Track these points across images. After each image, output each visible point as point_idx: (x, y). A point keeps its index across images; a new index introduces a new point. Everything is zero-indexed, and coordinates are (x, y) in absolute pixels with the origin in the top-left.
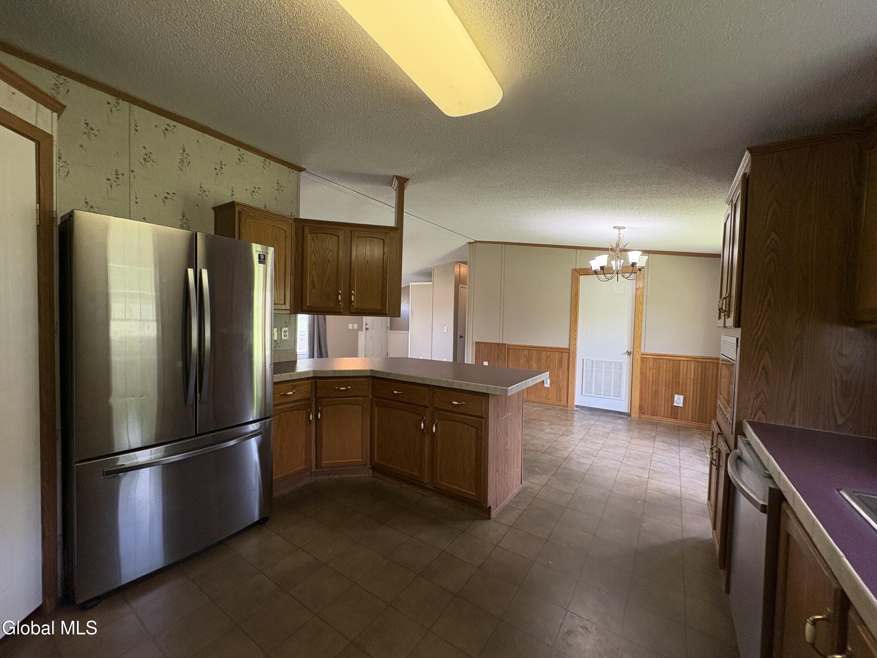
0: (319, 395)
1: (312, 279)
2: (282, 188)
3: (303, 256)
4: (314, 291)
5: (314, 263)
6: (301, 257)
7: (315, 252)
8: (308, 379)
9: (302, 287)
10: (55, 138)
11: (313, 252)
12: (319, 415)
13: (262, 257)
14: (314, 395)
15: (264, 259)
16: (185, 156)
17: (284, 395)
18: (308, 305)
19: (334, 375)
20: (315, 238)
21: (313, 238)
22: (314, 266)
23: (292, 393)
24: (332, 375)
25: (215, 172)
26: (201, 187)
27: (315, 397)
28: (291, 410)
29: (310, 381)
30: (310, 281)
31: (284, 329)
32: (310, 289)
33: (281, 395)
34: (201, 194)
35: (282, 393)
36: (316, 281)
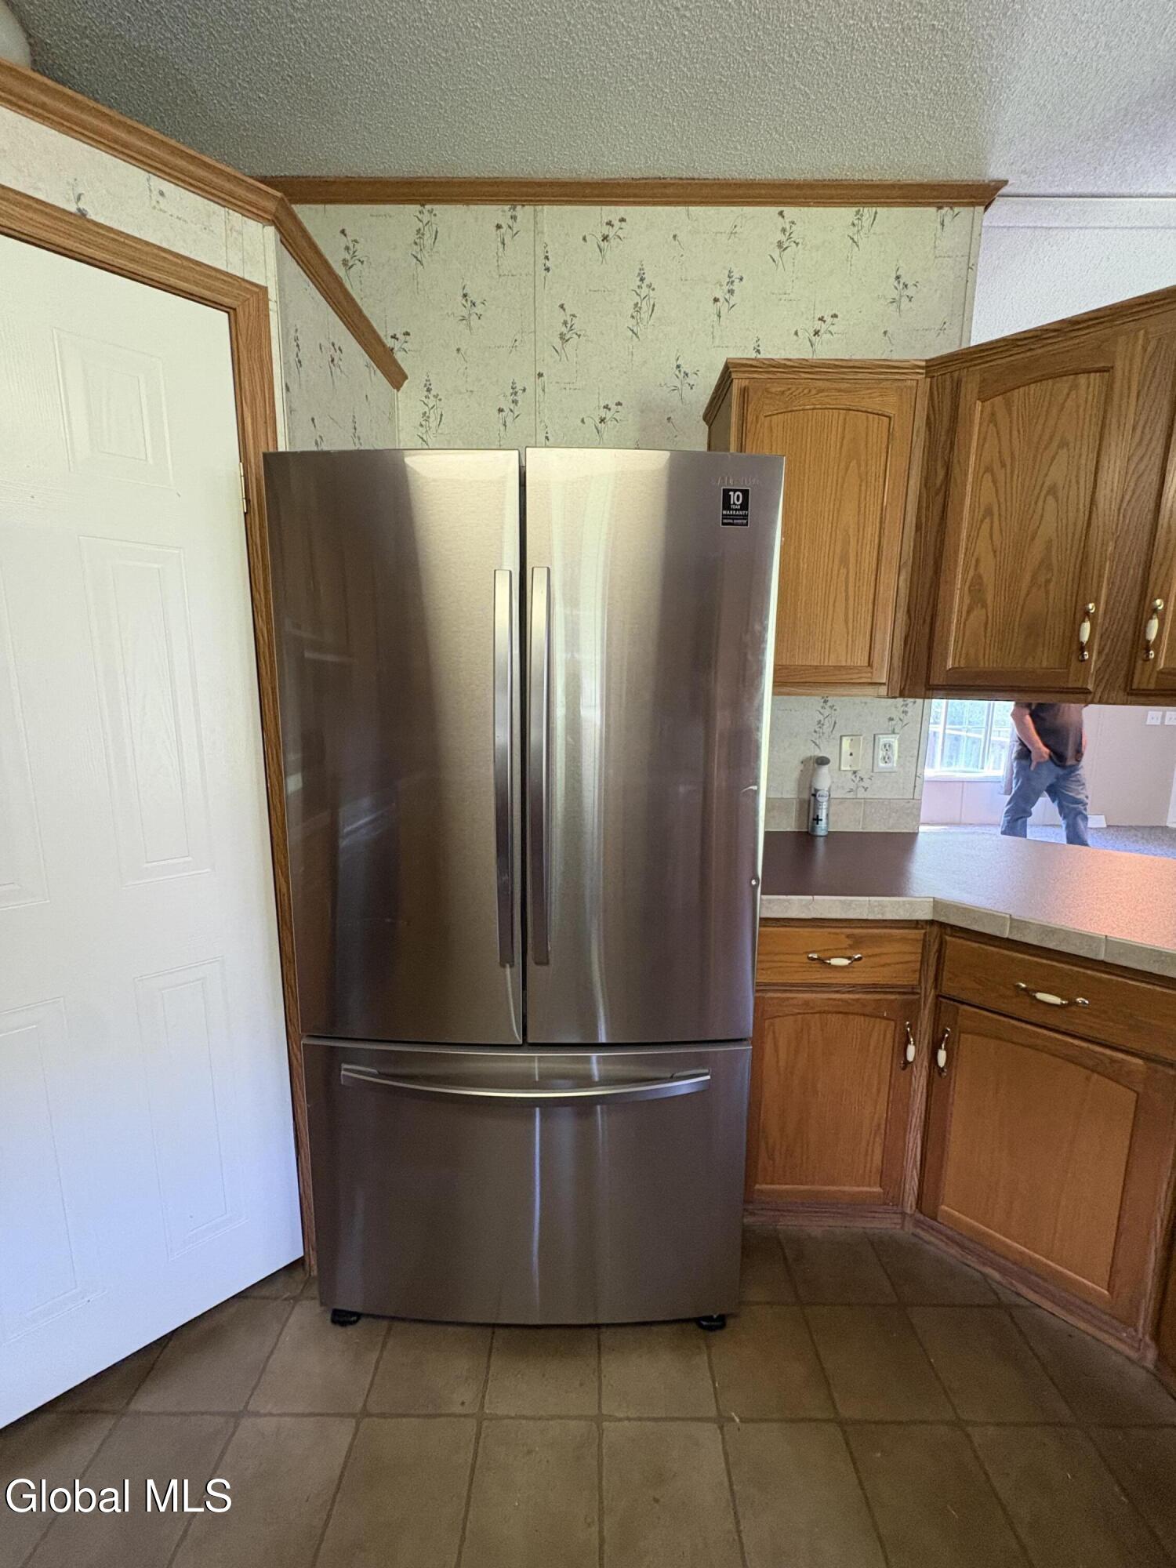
0: (949, 987)
1: (971, 573)
2: (911, 291)
3: (946, 497)
4: (978, 613)
5: (989, 512)
6: (940, 499)
7: (997, 466)
8: (916, 924)
9: (935, 606)
10: (273, 294)
11: (989, 469)
12: (942, 1056)
13: (735, 499)
14: (931, 981)
15: (745, 506)
16: (644, 291)
17: (821, 960)
18: (950, 665)
19: (1017, 937)
20: (1001, 414)
21: (993, 414)
22: (987, 520)
23: (845, 962)
24: (1006, 935)
25: (712, 309)
26: (678, 367)
27: (936, 988)
28: (844, 1011)
29: (918, 934)
30: (964, 580)
31: (883, 740)
32: (965, 608)
33: (813, 959)
34: (679, 386)
35: (815, 956)
36: (989, 579)
